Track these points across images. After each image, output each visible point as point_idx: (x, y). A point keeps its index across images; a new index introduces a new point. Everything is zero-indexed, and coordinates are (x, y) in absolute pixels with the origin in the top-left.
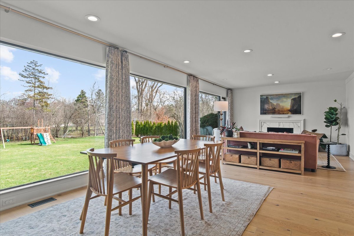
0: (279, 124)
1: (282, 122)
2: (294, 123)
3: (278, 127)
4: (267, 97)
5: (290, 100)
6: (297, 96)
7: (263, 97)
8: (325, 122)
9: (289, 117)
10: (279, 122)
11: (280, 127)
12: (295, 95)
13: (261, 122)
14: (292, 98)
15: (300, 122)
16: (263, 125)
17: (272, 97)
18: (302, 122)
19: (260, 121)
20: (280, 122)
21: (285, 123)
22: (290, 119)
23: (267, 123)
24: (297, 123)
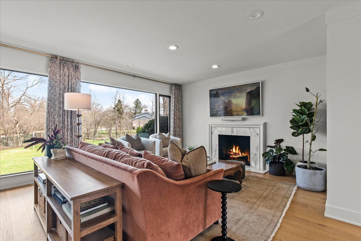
0: (232, 130)
1: (236, 127)
2: (251, 129)
3: (231, 135)
4: (217, 92)
5: (246, 94)
6: (254, 88)
7: (212, 93)
8: (291, 127)
9: (244, 119)
10: (232, 127)
11: (233, 135)
12: (251, 86)
13: (212, 127)
14: (247, 92)
15: (259, 126)
16: (214, 131)
17: (223, 91)
18: (262, 127)
19: (210, 125)
20: (234, 127)
21: (239, 128)
22: (246, 123)
23: (217, 128)
24: (254, 129)
